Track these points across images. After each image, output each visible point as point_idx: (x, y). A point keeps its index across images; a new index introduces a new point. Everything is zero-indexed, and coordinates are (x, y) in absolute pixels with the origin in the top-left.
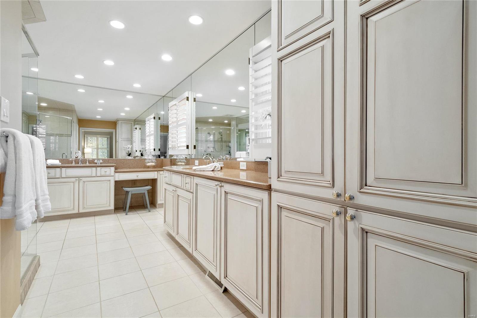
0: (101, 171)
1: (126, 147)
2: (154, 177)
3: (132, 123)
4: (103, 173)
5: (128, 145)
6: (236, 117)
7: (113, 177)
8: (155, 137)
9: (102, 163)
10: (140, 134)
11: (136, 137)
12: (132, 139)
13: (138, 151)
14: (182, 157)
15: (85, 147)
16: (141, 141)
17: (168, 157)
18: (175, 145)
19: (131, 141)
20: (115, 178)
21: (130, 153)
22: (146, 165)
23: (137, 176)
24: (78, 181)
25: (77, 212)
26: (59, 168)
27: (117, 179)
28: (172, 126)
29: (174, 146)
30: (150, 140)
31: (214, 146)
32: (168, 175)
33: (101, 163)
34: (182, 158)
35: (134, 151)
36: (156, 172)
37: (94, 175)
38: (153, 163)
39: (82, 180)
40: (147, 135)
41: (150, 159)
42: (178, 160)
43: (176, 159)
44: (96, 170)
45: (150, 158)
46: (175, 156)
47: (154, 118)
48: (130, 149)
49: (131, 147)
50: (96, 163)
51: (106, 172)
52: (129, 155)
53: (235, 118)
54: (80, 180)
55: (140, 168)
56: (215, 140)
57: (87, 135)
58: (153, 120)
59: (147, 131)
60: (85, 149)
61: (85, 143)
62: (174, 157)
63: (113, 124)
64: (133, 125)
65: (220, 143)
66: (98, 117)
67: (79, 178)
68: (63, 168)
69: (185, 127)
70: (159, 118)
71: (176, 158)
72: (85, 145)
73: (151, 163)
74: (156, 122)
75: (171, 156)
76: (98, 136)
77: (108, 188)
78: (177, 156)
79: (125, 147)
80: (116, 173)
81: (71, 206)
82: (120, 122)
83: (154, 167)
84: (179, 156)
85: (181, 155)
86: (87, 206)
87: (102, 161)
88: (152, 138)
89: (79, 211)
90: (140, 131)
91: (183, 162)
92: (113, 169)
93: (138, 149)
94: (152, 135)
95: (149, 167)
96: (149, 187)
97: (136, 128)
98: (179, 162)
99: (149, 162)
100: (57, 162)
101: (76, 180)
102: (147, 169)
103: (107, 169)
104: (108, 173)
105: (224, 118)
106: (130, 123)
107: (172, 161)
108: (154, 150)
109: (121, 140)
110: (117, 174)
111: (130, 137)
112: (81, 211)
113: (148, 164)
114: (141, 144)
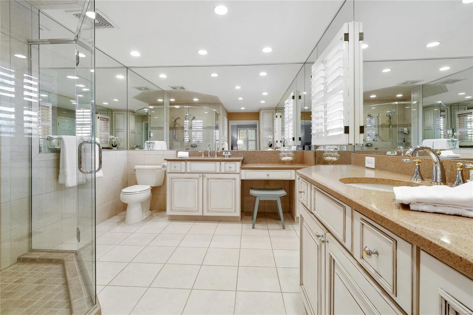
0: (225, 167)
1: (268, 137)
2: (291, 178)
3: (273, 112)
4: (228, 170)
5: (269, 135)
6: (422, 85)
7: (238, 175)
8: (294, 123)
9: (231, 155)
10: (281, 122)
11: (277, 127)
12: (273, 129)
13: (279, 142)
14: (332, 148)
15: (238, 139)
16: (282, 131)
17: (313, 149)
18: (322, 129)
19: (273, 131)
20: (240, 176)
21: (272, 144)
22: (281, 159)
23: (268, 175)
24: (202, 177)
25: (201, 215)
26: (184, 162)
27: (243, 178)
28: (315, 100)
29: (319, 131)
30: (289, 127)
31: (377, 133)
32: (306, 189)
33: (229, 156)
34: (332, 150)
35: (275, 142)
36: (293, 171)
37: (218, 171)
38: (290, 156)
39: (205, 176)
40: (285, 121)
41: (285, 152)
42: (327, 153)
43: (323, 152)
44: (220, 165)
45: (286, 150)
46: (321, 147)
47: (293, 97)
48: (271, 140)
49: (271, 138)
50: (224, 156)
51: (231, 167)
52: (271, 146)
53: (419, 86)
54: (204, 176)
55: (274, 163)
56: (379, 124)
57: (239, 128)
58: (292, 100)
59: (286, 116)
60: (238, 141)
61: (238, 135)
62: (320, 149)
63: (256, 115)
64: (274, 113)
65: (388, 128)
66: (243, 108)
67: (203, 173)
68: (187, 162)
69: (342, 93)
70: (300, 97)
71: (322, 149)
72: (238, 138)
73: (288, 156)
74: (295, 103)
75: (317, 147)
76: (248, 128)
77: (234, 189)
78: (324, 146)
79: (266, 138)
80: (242, 169)
81: (195, 207)
82: (262, 111)
83: (292, 162)
84: (327, 147)
85: (331, 146)
86: (211, 208)
87: (230, 154)
88: (291, 124)
89: (203, 214)
90: (281, 120)
91: (334, 157)
92: (239, 164)
93: (278, 139)
94: (290, 120)
95: (284, 162)
96: (283, 193)
97: (277, 117)
98: (328, 156)
99: (284, 156)
100: (184, 154)
101: (200, 176)
102: (282, 165)
103: (232, 164)
104: (233, 169)
105: (397, 89)
106: (272, 112)
107: (317, 154)
108: (294, 139)
109: (263, 131)
110: (243, 171)
111: (271, 126)
112: (206, 214)
113: (284, 159)
114: (282, 133)
